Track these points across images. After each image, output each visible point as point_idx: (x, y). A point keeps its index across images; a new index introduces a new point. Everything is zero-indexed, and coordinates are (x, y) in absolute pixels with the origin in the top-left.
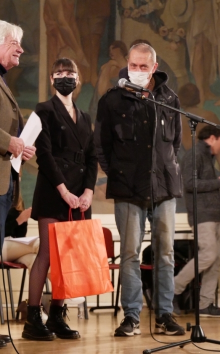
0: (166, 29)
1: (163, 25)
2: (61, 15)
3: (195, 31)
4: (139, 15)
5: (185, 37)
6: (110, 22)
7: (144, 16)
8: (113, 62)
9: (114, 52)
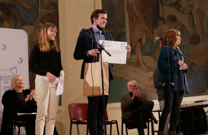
0: (182, 9)
1: (181, 7)
2: (135, 8)
3: (196, 8)
4: (170, 3)
5: (191, 11)
6: (157, 9)
7: (172, 4)
8: (159, 27)
9: (160, 22)
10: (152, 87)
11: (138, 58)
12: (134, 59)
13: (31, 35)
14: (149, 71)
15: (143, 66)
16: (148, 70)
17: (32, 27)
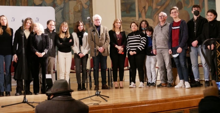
13: (74, 7)
17: (75, 1)
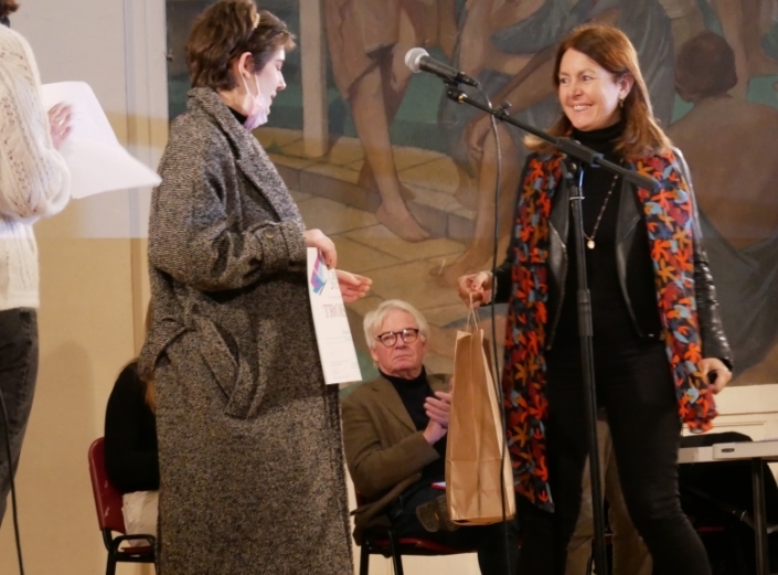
10: (447, 327)
11: (366, 159)
12: (342, 166)
14: (433, 236)
15: (394, 205)
16: (423, 227)
